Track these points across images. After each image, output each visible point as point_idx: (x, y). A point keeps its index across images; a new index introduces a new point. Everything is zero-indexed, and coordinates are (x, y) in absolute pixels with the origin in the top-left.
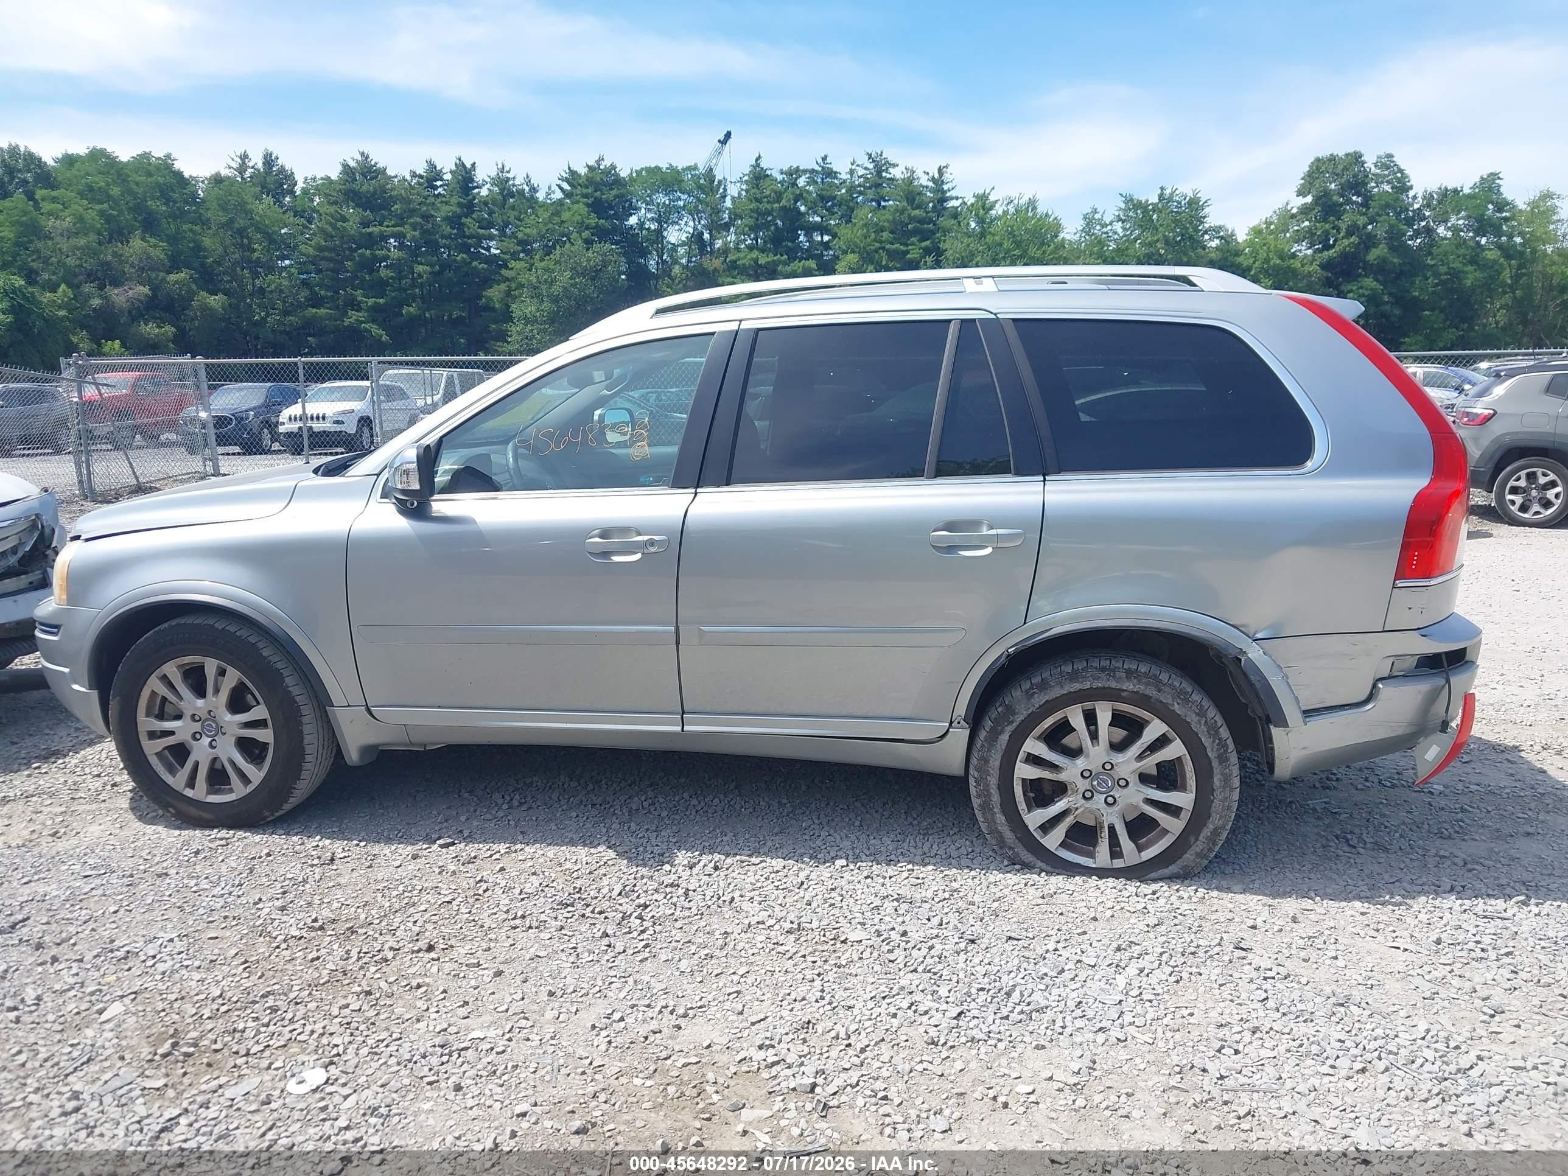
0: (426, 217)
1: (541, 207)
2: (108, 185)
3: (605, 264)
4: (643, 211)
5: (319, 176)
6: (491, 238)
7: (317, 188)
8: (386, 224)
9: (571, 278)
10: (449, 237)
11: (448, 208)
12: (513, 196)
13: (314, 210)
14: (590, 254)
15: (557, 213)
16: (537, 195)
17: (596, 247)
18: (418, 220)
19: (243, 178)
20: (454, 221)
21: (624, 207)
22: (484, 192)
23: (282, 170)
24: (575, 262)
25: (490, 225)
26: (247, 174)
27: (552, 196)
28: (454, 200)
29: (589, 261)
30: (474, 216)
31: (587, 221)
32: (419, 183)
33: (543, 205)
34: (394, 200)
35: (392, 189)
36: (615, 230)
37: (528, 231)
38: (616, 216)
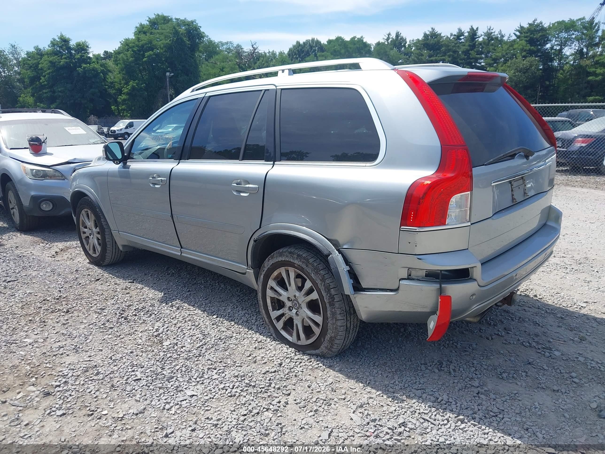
0: (455, 52)
1: (505, 43)
2: (341, 49)
3: (531, 66)
4: (554, 41)
5: (415, 39)
6: (481, 58)
7: (414, 44)
8: (438, 56)
9: (514, 73)
10: (464, 59)
11: (464, 47)
12: (493, 40)
13: (412, 52)
14: (525, 62)
15: (512, 46)
16: (504, 38)
17: (528, 59)
18: (451, 53)
19: (388, 43)
20: (466, 52)
21: (544, 40)
22: (481, 39)
23: (402, 38)
24: (517, 66)
25: (482, 53)
26: (390, 41)
27: (511, 38)
28: (467, 44)
29: (523, 65)
30: (475, 50)
31: (525, 48)
32: (454, 38)
33: (506, 43)
34: (442, 46)
35: (442, 41)
36: (539, 50)
37: (497, 54)
38: (540, 45)
